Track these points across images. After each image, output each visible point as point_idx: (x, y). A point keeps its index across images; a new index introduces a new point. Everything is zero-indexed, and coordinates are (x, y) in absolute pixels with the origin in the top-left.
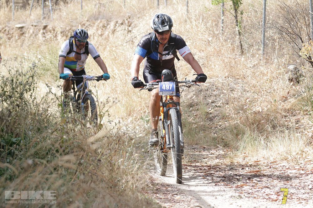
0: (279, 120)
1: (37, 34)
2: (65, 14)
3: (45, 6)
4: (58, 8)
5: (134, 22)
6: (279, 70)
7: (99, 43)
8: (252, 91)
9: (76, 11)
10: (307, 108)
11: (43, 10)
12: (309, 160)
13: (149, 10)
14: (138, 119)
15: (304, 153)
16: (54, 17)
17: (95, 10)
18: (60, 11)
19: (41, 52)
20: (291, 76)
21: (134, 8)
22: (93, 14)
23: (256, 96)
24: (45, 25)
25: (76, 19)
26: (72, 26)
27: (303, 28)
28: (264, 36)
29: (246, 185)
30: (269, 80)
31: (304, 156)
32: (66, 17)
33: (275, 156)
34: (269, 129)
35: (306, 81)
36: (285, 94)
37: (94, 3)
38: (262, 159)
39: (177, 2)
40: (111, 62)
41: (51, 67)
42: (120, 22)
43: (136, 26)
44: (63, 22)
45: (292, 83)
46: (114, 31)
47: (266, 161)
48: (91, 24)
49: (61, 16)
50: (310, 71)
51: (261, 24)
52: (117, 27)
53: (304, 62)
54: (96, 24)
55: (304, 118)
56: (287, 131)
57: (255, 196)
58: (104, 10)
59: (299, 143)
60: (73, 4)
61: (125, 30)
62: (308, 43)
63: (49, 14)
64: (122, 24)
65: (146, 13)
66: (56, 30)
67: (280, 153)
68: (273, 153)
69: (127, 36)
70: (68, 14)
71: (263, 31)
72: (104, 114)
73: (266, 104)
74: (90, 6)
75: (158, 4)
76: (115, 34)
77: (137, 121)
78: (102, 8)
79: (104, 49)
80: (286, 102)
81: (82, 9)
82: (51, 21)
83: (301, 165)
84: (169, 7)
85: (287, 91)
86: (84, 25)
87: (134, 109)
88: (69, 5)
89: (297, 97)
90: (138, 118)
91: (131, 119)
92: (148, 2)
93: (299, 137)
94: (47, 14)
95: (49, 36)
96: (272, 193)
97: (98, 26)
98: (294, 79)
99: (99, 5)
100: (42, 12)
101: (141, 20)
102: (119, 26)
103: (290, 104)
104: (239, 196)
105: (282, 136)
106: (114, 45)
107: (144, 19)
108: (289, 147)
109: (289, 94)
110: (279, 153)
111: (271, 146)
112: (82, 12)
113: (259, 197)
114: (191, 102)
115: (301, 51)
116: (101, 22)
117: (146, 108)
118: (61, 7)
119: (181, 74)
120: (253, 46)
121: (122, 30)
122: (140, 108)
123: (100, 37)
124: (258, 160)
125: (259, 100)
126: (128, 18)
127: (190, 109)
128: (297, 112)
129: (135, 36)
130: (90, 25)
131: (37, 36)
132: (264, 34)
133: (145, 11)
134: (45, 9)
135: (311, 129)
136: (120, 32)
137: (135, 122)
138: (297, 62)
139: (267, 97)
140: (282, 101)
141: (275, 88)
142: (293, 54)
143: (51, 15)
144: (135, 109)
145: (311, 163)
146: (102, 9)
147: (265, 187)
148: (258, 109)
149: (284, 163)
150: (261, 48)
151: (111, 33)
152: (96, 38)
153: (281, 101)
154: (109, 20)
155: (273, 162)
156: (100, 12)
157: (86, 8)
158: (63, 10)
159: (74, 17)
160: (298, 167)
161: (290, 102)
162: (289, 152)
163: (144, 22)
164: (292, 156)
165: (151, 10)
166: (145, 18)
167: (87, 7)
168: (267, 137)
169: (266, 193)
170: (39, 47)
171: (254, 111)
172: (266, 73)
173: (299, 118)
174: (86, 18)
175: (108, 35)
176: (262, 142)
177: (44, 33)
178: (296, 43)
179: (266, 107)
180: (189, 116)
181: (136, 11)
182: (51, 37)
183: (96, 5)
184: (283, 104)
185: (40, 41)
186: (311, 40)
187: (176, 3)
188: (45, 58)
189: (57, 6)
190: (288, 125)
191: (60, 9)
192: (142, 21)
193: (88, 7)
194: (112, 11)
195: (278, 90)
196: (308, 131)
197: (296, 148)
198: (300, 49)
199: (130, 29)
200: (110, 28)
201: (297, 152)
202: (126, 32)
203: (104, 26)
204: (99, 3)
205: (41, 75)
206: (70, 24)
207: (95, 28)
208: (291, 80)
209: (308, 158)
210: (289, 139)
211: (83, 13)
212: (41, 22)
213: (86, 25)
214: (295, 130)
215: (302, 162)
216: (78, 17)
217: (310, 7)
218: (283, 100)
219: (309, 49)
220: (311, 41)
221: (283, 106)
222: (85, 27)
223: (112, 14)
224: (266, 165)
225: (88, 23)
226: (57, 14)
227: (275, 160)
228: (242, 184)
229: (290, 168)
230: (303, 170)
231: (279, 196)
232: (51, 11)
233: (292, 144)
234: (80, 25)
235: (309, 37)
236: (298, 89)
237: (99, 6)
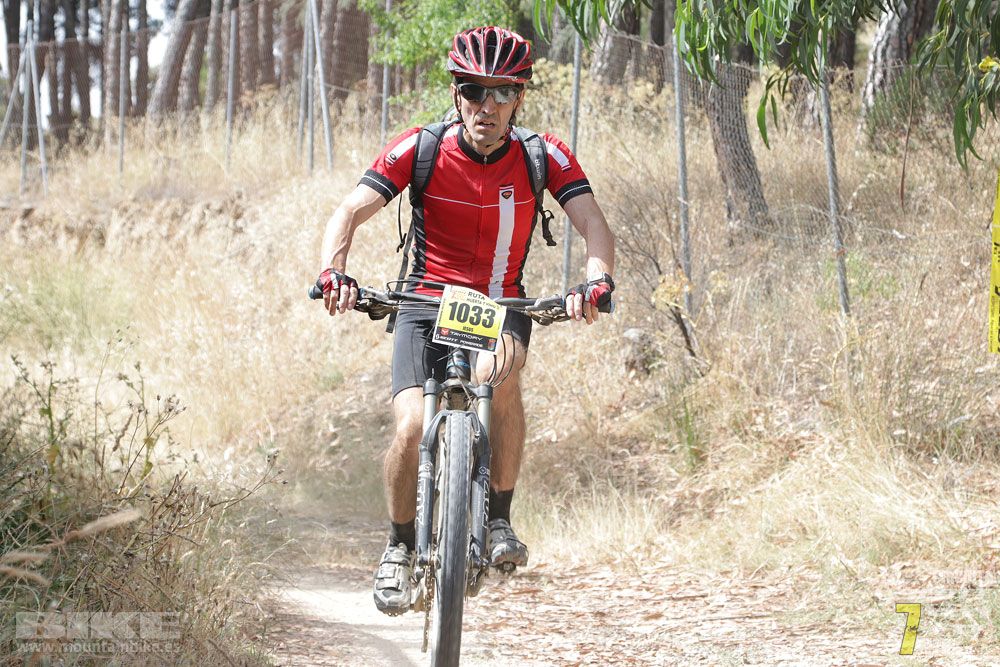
0: (597, 464)
1: (8, 231)
2: (78, 181)
3: (29, 160)
4: (62, 166)
5: (250, 206)
6: (603, 340)
7: (160, 257)
8: (535, 390)
9: (107, 176)
10: (667, 435)
11: (25, 171)
12: (665, 565)
13: (289, 179)
14: (251, 452)
15: (654, 548)
16: (50, 189)
17: (155, 175)
18: (67, 174)
19: (13, 276)
20: (631, 358)
21: (251, 172)
22: (149, 184)
23: (545, 403)
24: (27, 206)
25: (107, 194)
26: (95, 213)
27: (662, 237)
28: (569, 255)
29: (507, 625)
30: (577, 362)
31: (653, 555)
32: (79, 188)
33: (585, 554)
34: (574, 485)
35: (666, 368)
36: (616, 399)
37: (152, 155)
38: (552, 561)
39: (360, 161)
40: (188, 306)
41: (38, 314)
42: (216, 206)
43: (254, 218)
44: (73, 201)
45: (633, 373)
46: (200, 229)
47: (561, 565)
48: (145, 209)
49: (67, 186)
50: (676, 345)
51: (561, 224)
52: (207, 218)
53: (663, 323)
54: (157, 209)
55: (657, 460)
56: (616, 492)
57: (526, 652)
58: (178, 176)
59: (642, 524)
60: (101, 158)
61: (227, 226)
62: (672, 275)
63: (38, 180)
64: (220, 211)
65: (280, 186)
66: (56, 219)
67: (596, 546)
68: (578, 546)
69: (232, 241)
70: (85, 183)
71: (566, 243)
72: (158, 436)
73: (568, 422)
74: (141, 162)
75: (312, 166)
76: (202, 236)
77: (247, 457)
78: (171, 169)
79: (173, 273)
80: (617, 419)
81: (122, 170)
82: (43, 198)
83: (645, 579)
84: (340, 174)
85: (620, 393)
86: (125, 210)
87: (240, 426)
88: (90, 161)
89: (644, 407)
90: (250, 448)
91: (230, 450)
92: (287, 160)
93: (644, 508)
94: (34, 180)
95: (36, 234)
96: (566, 647)
97: (160, 213)
98: (637, 364)
99: (165, 162)
100: (21, 174)
101: (268, 203)
102: (213, 216)
103: (626, 424)
104: (486, 652)
105: (604, 503)
106: (197, 263)
107: (275, 199)
108: (619, 533)
109: (626, 400)
110: (593, 547)
111: (574, 528)
112: (122, 178)
113: (535, 656)
114: (383, 411)
115: (655, 293)
116: (168, 204)
117: (270, 425)
118: (67, 164)
119: (361, 342)
120: (541, 277)
121: (219, 227)
122: (254, 424)
123: (163, 243)
124: (542, 563)
125: (550, 411)
126: (236, 196)
127: (379, 429)
128: (643, 444)
129: (252, 242)
130: (140, 211)
131: (6, 235)
132: (569, 249)
133: (278, 181)
134: (28, 169)
135: (673, 487)
136: (213, 233)
137: (241, 458)
138: (646, 321)
139: (571, 405)
140: (607, 418)
141: (592, 383)
142: (638, 303)
143: (44, 182)
144: (243, 427)
145: (671, 572)
146: (172, 173)
147: (553, 631)
148: (547, 434)
149: (605, 572)
150: (561, 284)
151: (192, 232)
152: (154, 243)
153: (604, 417)
154: (190, 201)
155: (577, 566)
156: (165, 181)
157: (132, 168)
158: (74, 170)
159: (102, 189)
160: (636, 582)
161: (626, 420)
162: (618, 544)
163: (275, 209)
164: (624, 555)
165: (294, 180)
166: (278, 198)
167: (134, 167)
168: (568, 505)
169: (553, 647)
170: (10, 262)
171: (538, 437)
172: (570, 346)
173: (647, 458)
174: (130, 192)
175: (185, 237)
176: (555, 515)
177: (24, 228)
178: (646, 275)
179: (568, 430)
180: (375, 447)
181: (256, 180)
182: (42, 238)
183: (156, 162)
184: (608, 423)
185: (12, 248)
186: (680, 266)
187: (357, 164)
188: (22, 290)
189: (59, 162)
190: (618, 477)
191: (66, 169)
192: (271, 206)
193: (136, 165)
194: (196, 178)
195: (597, 388)
196: (667, 492)
197: (635, 536)
198: (654, 290)
199: (240, 223)
200: (190, 219)
201: (636, 545)
202: (230, 232)
203: (175, 216)
204: (165, 157)
205: (11, 333)
206: (89, 208)
207: (152, 220)
208: (631, 365)
209: (663, 559)
210: (620, 510)
211: (123, 181)
212: (17, 199)
213: (131, 211)
214: (636, 488)
215: (648, 569)
216: (111, 190)
217: (680, 187)
218: (610, 415)
219: (676, 290)
220: (680, 270)
221: (609, 429)
222: (128, 215)
223: (196, 186)
224: (559, 576)
225: (135, 207)
226: (60, 181)
227: (582, 564)
228: (497, 621)
229: (619, 584)
230: (648, 589)
231: (585, 653)
232: (44, 173)
233: (626, 525)
234: (115, 213)
235: (677, 261)
236: (646, 386)
237: (164, 168)
